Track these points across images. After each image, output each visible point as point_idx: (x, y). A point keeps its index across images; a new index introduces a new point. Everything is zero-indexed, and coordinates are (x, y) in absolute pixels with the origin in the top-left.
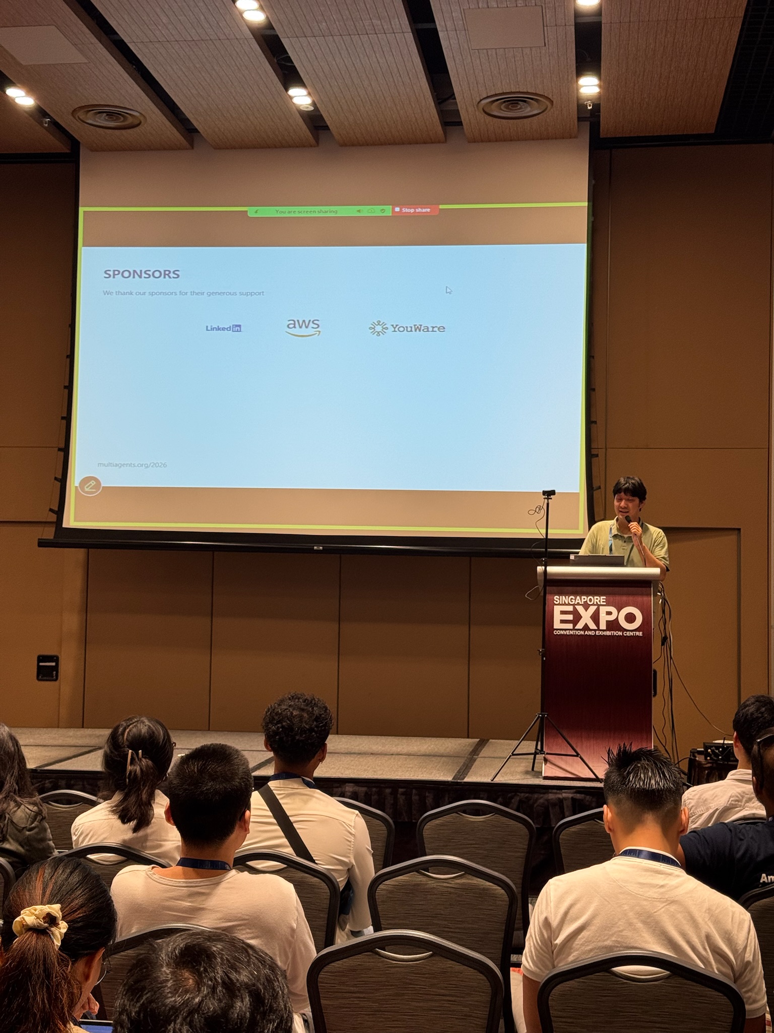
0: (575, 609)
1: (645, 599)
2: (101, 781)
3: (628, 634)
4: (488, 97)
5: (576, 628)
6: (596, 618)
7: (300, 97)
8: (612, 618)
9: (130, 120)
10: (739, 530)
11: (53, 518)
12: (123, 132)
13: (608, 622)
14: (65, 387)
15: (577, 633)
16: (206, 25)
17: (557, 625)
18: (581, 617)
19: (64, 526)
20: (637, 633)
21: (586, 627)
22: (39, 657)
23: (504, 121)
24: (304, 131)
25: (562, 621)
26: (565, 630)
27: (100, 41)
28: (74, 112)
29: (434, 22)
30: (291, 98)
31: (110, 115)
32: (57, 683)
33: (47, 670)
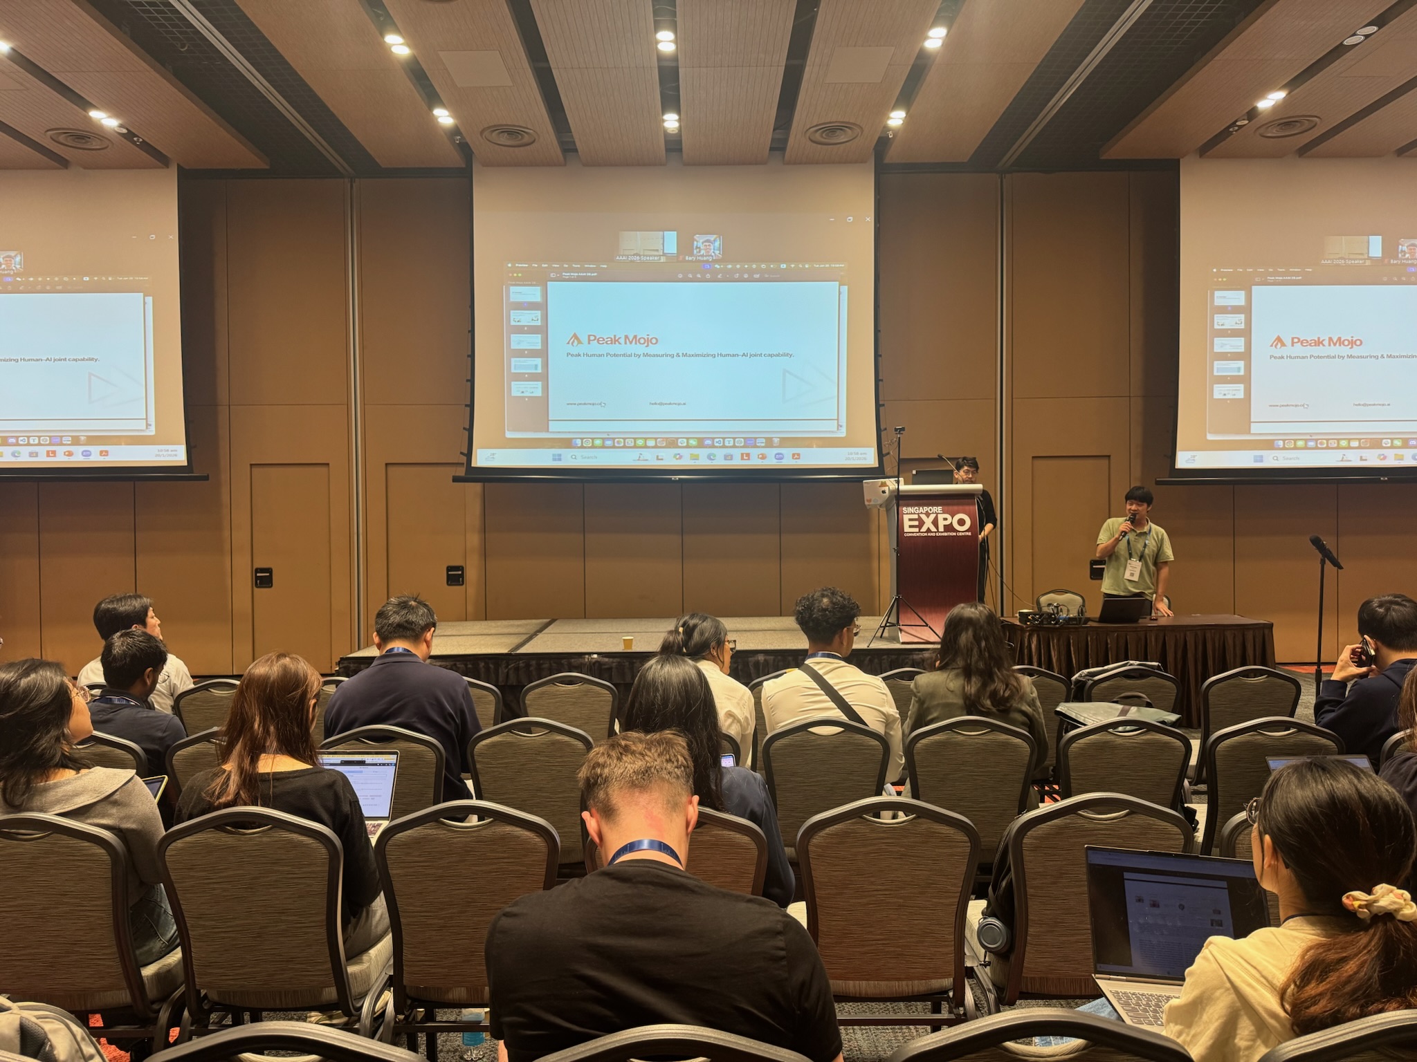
0: (920, 517)
2: (565, 660)
3: (961, 534)
4: (817, 126)
5: (921, 531)
6: (935, 523)
7: (671, 122)
8: (947, 523)
9: (526, 139)
11: (464, 459)
12: (517, 149)
13: (944, 525)
14: (468, 356)
15: (922, 534)
17: (907, 529)
18: (924, 523)
19: (473, 465)
20: (967, 533)
21: (929, 530)
22: (448, 567)
25: (911, 526)
26: (913, 533)
30: (663, 121)
31: (512, 134)
32: (464, 586)
33: (455, 576)
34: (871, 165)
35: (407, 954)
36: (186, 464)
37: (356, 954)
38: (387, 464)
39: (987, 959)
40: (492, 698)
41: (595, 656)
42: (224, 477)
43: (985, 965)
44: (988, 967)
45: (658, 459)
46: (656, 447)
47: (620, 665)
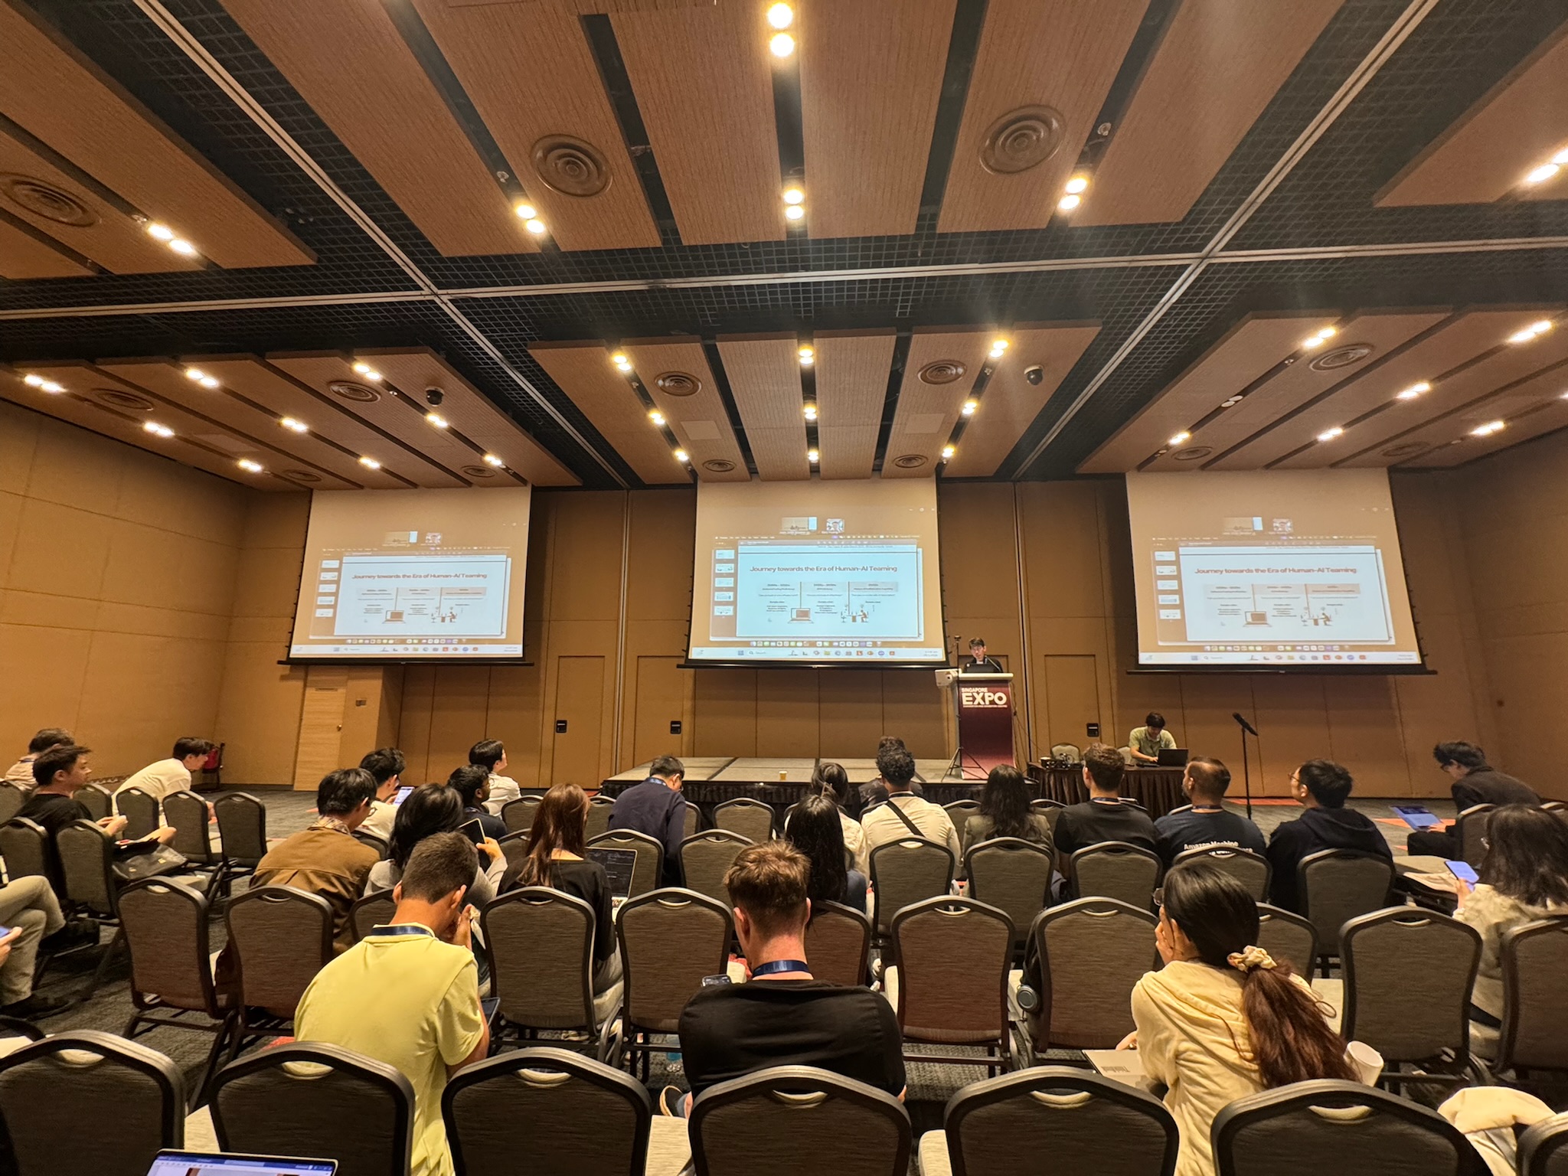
0: (973, 695)
1: (1006, 689)
2: (741, 787)
3: (999, 706)
4: (899, 457)
5: (974, 704)
6: (983, 699)
8: (991, 699)
9: (729, 467)
11: (684, 654)
12: (724, 472)
13: (989, 700)
15: (975, 706)
17: (964, 703)
18: (976, 698)
19: (690, 657)
20: (1004, 706)
21: (979, 704)
22: (671, 722)
23: (902, 468)
24: (807, 474)
25: (967, 701)
26: (969, 705)
27: (732, 428)
28: (703, 464)
30: (809, 455)
31: (720, 464)
32: (681, 734)
33: (676, 728)
34: (934, 477)
35: (632, 994)
36: (521, 656)
37: (600, 991)
38: (638, 656)
39: (1025, 1016)
40: (694, 813)
41: (762, 784)
42: (543, 663)
43: (1023, 1021)
44: (1026, 1023)
45: (804, 654)
46: (803, 646)
47: (778, 792)
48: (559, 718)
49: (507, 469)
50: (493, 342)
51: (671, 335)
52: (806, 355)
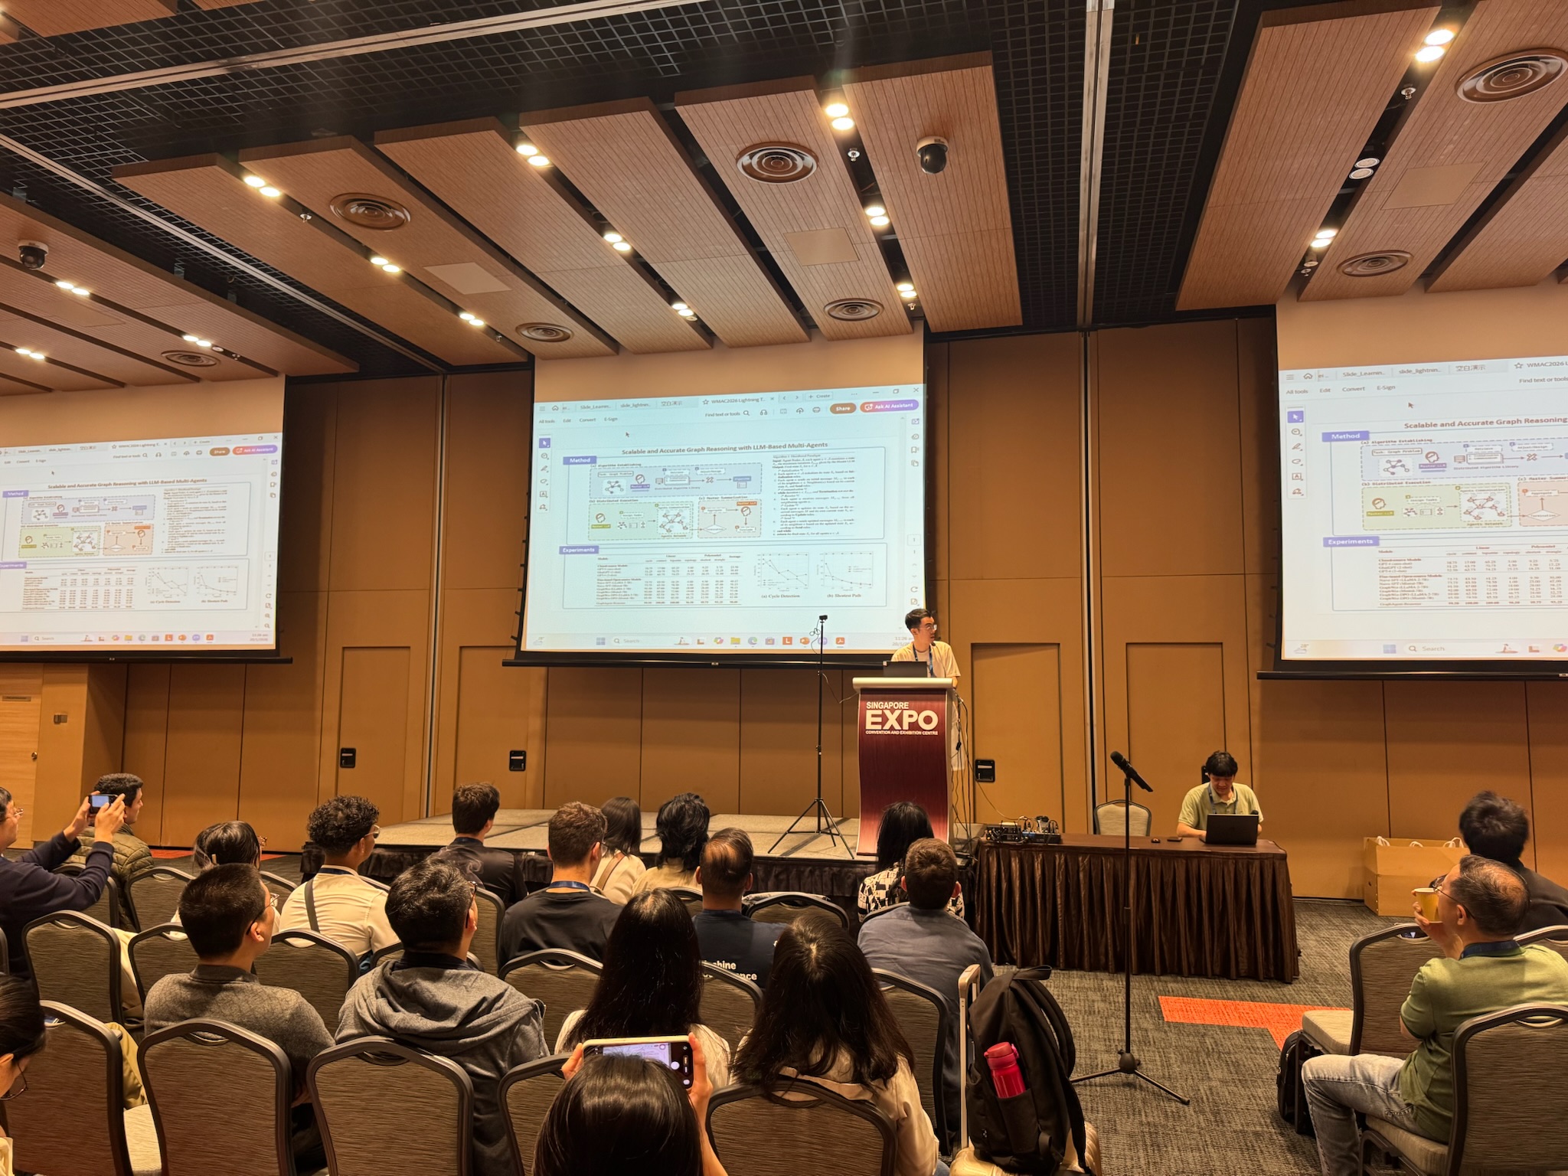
0: (883, 713)
1: (941, 704)
3: (926, 733)
4: (830, 304)
5: (884, 728)
6: (900, 720)
7: (683, 310)
8: (913, 720)
9: (562, 334)
10: (1059, 644)
11: (514, 643)
12: (560, 343)
13: (909, 723)
14: (524, 541)
15: (885, 732)
16: (589, 256)
17: (869, 726)
18: (888, 719)
19: (522, 649)
20: (933, 733)
21: (892, 728)
22: (511, 752)
23: (850, 322)
24: (697, 338)
25: (873, 723)
26: (876, 730)
27: (515, 273)
28: (517, 329)
29: (764, 245)
30: (677, 311)
31: (545, 330)
32: (525, 772)
33: (517, 762)
36: (274, 648)
38: (461, 648)
42: (320, 659)
45: (699, 643)
48: (344, 745)
49: (226, 353)
50: (76, 168)
51: (316, 138)
52: (533, 156)
